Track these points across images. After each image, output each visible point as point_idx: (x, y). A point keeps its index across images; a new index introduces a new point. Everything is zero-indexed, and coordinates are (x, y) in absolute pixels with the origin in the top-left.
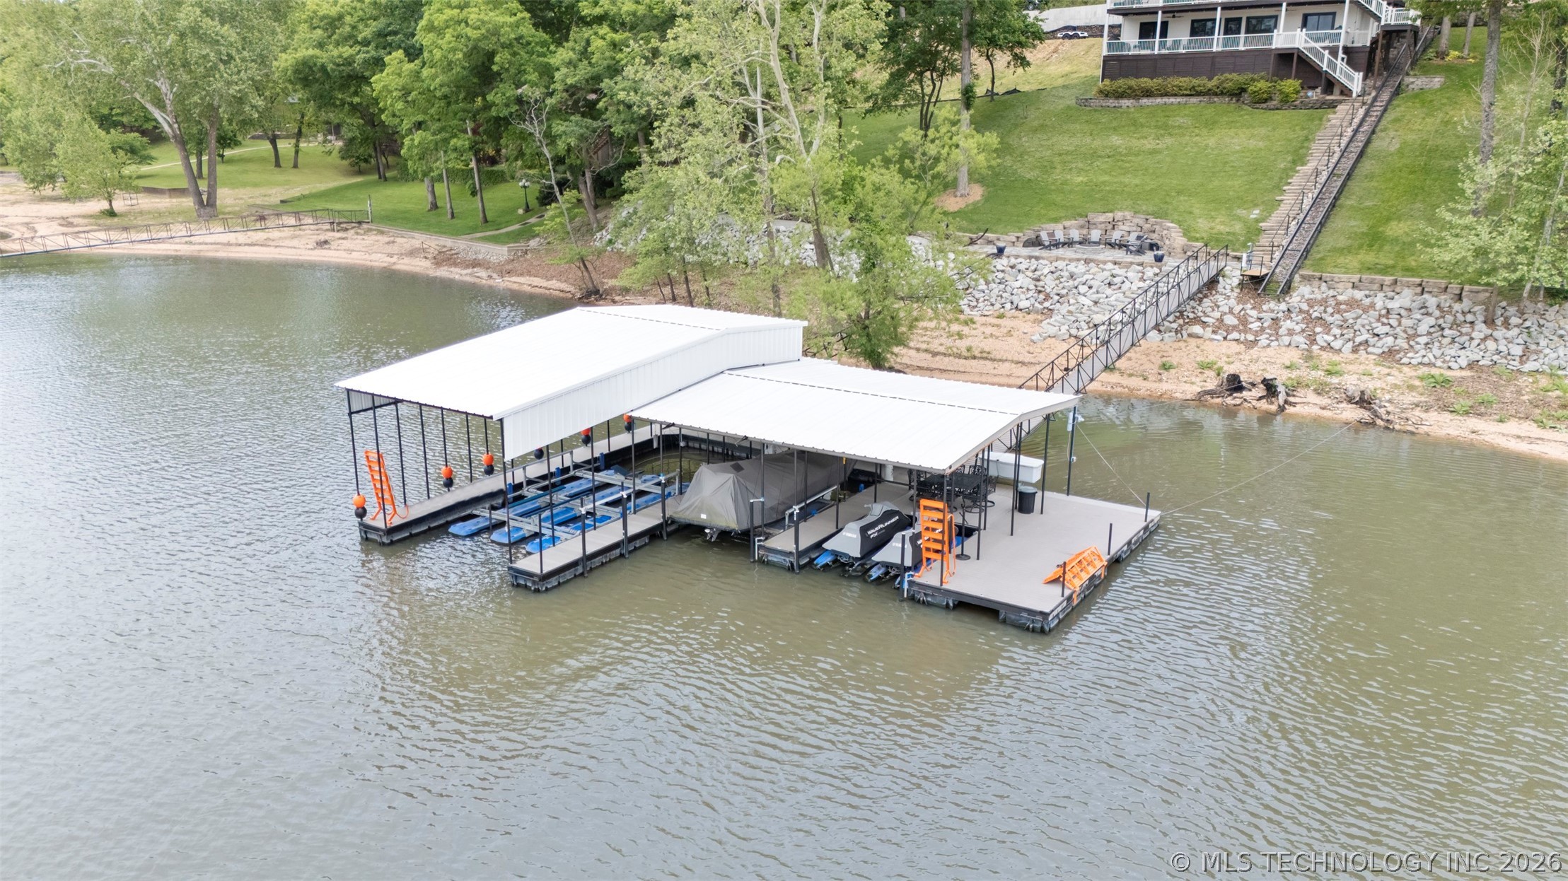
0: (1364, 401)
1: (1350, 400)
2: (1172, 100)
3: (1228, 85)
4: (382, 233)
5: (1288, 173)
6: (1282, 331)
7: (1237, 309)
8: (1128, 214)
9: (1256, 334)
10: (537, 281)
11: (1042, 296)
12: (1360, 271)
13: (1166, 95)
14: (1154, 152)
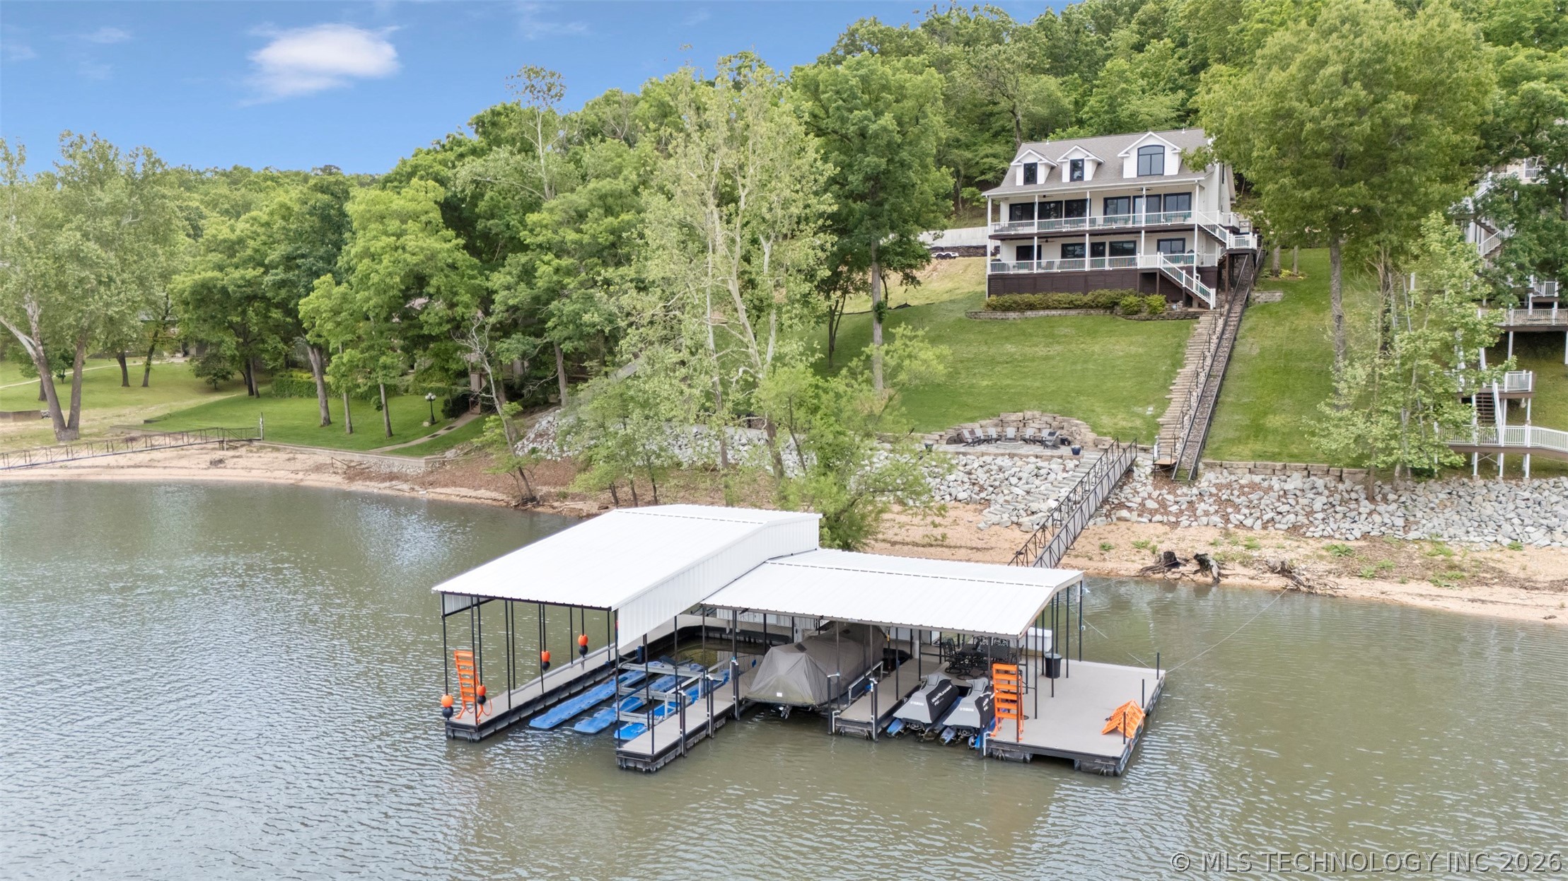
0: (1285, 571)
1: (1273, 570)
2: (1054, 312)
3: (1102, 300)
4: (278, 450)
5: (1171, 375)
6: (1199, 512)
7: (1155, 494)
8: (1037, 413)
9: (1177, 515)
10: (464, 491)
11: (977, 488)
12: (1253, 458)
13: (1048, 308)
14: (1047, 358)
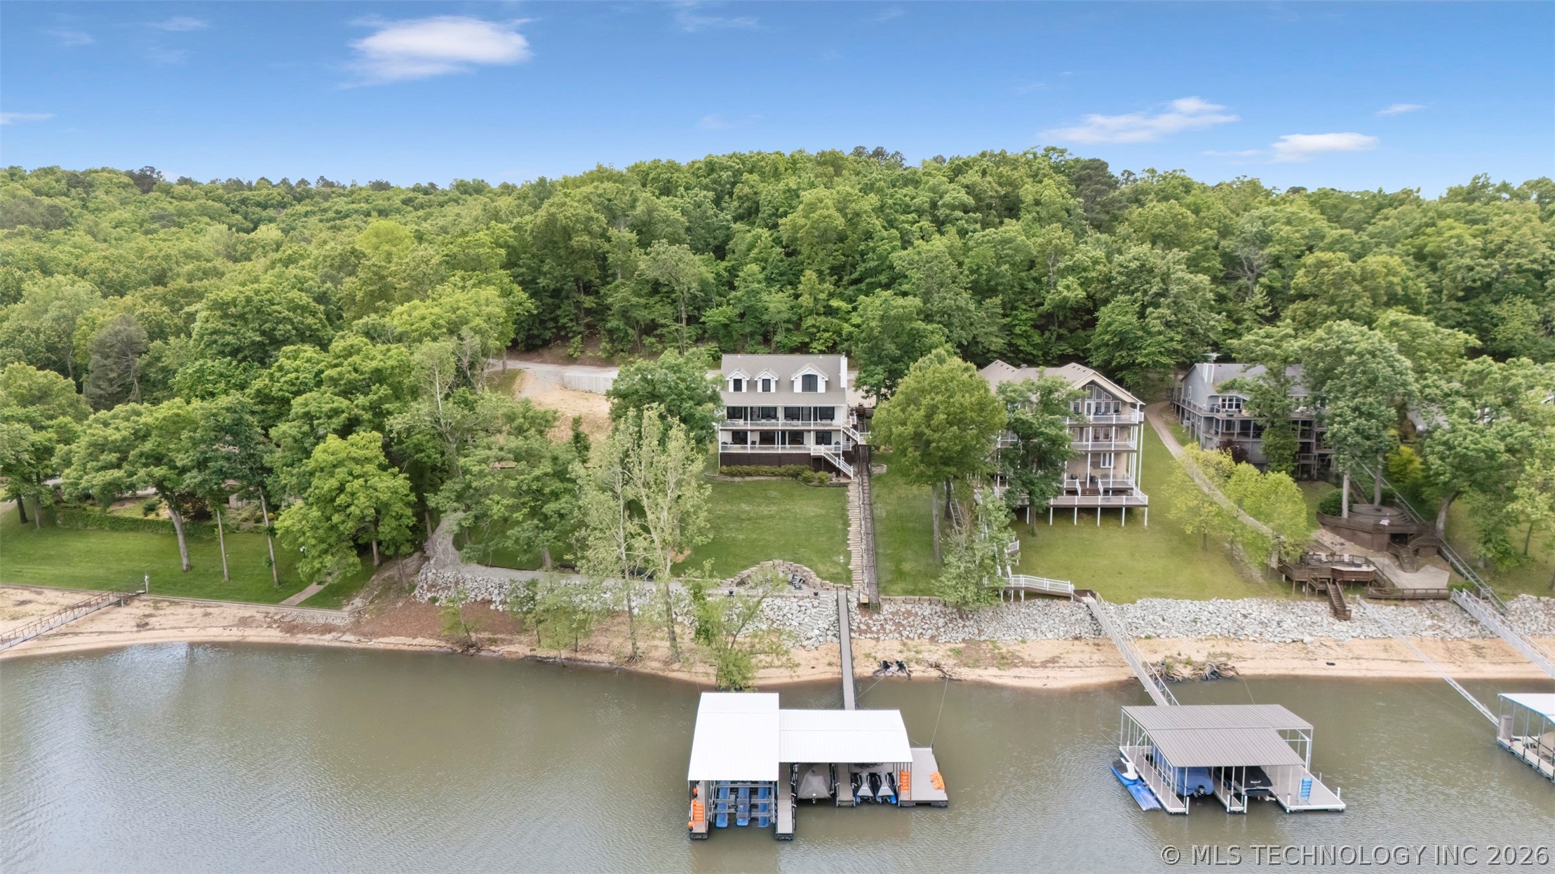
0: (937, 666)
1: (931, 666)
2: (762, 478)
3: (791, 472)
5: (846, 533)
6: (888, 631)
7: (863, 620)
8: (781, 561)
9: (878, 632)
11: (770, 622)
12: (903, 594)
13: (759, 475)
14: (772, 517)
